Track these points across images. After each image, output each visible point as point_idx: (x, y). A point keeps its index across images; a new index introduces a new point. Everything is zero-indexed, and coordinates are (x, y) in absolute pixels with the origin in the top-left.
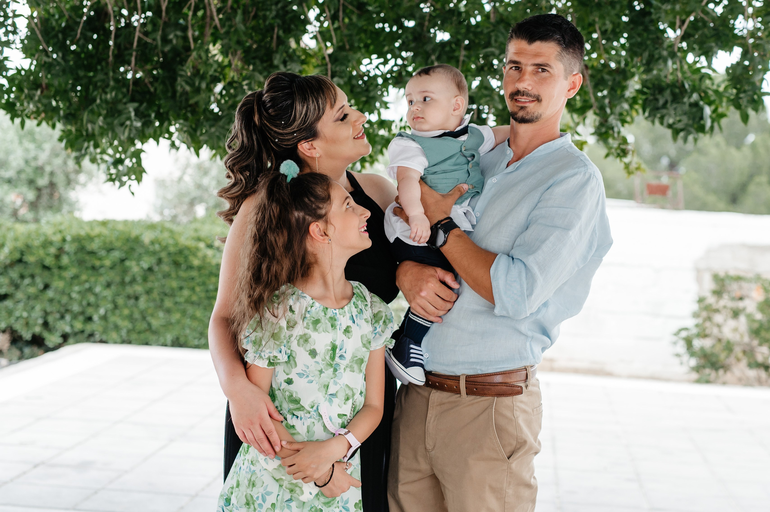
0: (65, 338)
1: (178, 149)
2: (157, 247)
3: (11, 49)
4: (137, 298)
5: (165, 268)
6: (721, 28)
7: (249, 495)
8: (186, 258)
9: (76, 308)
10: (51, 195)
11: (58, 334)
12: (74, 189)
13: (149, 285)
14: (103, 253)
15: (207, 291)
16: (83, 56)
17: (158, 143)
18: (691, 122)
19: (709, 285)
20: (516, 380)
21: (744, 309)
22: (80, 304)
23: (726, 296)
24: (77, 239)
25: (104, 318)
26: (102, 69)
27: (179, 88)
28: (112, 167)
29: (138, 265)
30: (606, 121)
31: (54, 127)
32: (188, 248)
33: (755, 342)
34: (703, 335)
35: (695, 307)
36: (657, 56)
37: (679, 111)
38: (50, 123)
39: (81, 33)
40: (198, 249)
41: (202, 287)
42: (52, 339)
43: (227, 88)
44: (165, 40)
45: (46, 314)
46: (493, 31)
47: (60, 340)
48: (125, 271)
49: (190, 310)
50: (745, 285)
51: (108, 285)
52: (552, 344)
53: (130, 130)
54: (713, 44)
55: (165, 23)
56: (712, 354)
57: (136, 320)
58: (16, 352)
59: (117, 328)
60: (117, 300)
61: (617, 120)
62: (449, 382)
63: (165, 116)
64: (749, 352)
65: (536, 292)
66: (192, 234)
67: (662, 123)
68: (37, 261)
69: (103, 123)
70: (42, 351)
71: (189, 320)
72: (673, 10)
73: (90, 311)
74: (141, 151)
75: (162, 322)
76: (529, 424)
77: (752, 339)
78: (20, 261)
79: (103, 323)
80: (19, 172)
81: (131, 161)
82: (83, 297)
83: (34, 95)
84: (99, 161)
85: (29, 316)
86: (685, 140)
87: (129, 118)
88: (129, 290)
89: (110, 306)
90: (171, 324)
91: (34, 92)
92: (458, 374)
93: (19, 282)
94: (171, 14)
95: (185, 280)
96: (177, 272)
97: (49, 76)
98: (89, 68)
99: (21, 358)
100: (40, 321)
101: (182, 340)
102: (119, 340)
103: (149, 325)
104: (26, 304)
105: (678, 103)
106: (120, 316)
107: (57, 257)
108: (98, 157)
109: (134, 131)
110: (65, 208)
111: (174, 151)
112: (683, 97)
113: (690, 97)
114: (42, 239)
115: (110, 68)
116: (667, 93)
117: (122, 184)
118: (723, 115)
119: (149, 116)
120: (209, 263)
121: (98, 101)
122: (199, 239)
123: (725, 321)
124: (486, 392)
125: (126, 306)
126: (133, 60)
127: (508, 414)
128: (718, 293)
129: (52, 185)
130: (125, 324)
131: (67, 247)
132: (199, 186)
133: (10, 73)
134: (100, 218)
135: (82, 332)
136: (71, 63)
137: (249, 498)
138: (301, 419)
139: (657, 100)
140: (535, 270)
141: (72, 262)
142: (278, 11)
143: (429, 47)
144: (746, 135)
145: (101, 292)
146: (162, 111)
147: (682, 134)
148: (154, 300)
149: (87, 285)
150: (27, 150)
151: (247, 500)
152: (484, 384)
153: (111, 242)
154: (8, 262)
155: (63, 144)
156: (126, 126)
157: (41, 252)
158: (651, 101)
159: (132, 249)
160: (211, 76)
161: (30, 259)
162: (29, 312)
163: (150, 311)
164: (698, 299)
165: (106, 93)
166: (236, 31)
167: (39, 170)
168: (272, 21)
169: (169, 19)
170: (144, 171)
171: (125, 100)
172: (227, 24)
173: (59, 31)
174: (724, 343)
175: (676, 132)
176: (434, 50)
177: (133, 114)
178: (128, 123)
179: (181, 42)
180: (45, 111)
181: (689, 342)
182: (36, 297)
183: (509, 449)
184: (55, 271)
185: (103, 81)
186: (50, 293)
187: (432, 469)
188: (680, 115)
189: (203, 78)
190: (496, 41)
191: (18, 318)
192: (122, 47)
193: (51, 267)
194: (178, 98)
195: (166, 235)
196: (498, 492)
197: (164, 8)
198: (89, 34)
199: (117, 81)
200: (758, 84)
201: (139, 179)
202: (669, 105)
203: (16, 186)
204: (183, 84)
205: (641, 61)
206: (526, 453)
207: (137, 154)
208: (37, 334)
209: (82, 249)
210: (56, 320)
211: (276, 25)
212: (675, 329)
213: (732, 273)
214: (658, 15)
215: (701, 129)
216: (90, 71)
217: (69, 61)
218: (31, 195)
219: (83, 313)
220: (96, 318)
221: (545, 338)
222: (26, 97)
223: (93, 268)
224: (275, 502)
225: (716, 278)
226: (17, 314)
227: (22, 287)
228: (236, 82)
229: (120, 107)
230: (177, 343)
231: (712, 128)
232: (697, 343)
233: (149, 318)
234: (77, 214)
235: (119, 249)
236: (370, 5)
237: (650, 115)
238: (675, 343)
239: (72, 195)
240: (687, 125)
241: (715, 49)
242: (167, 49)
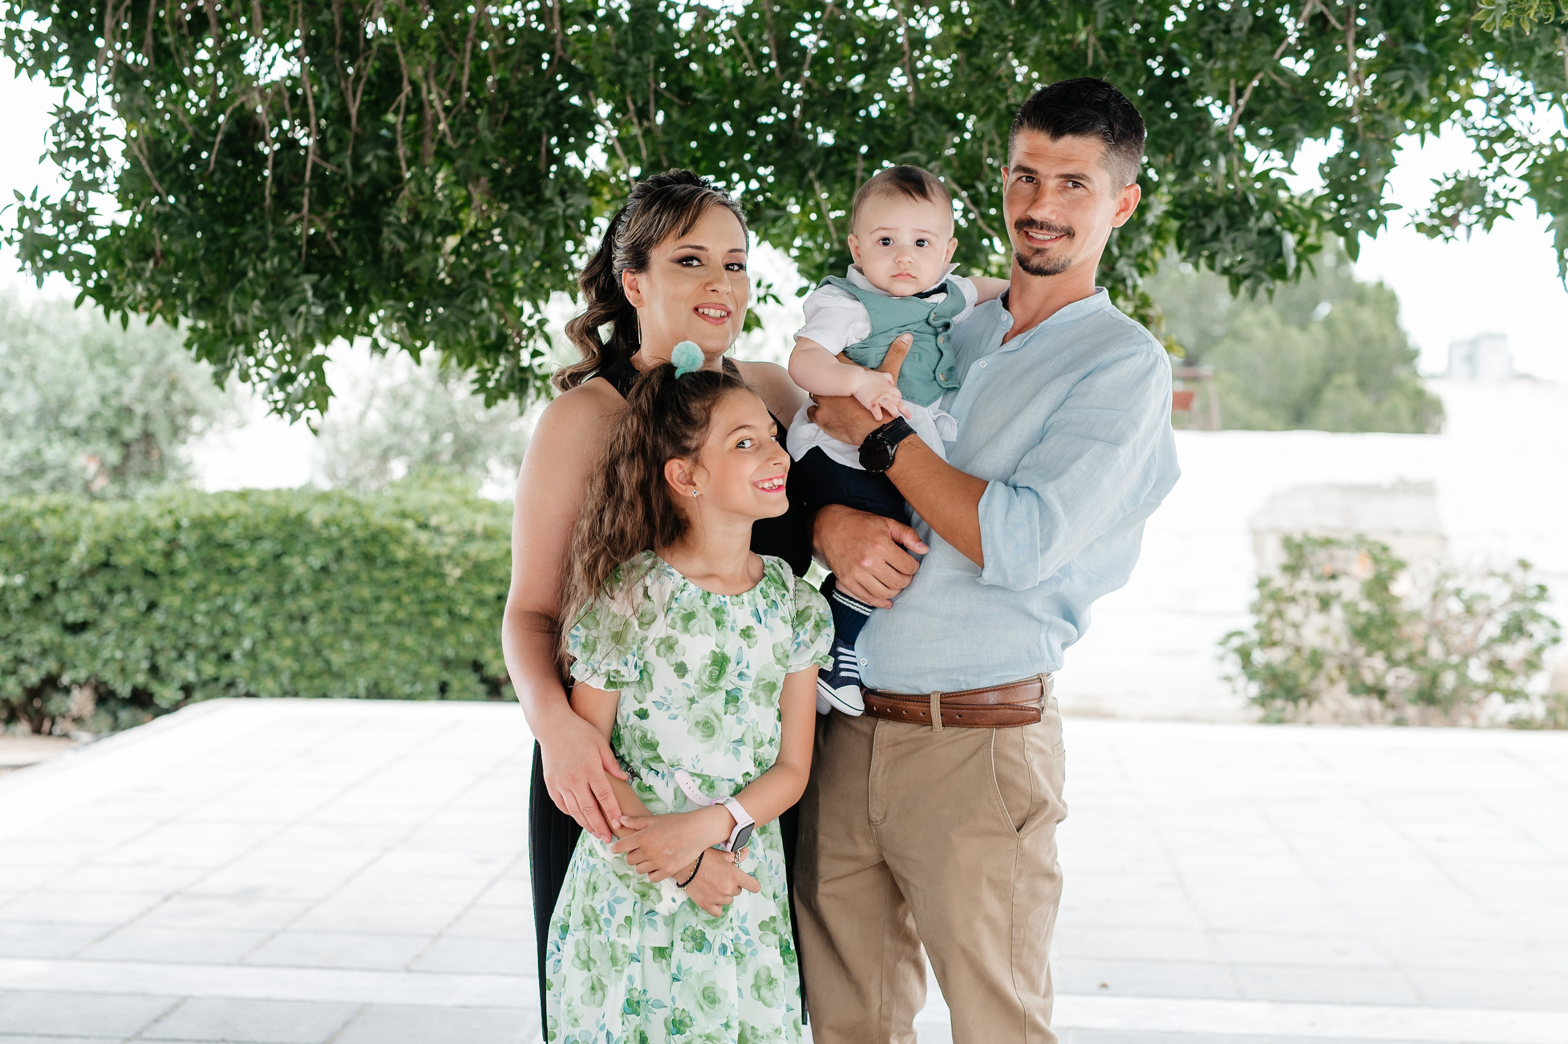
0: (188, 691)
1: (384, 352)
2: (334, 531)
3: (99, 194)
4: (304, 619)
5: (350, 566)
6: (1307, 98)
7: (588, 908)
8: (384, 548)
9: (203, 640)
10: (147, 453)
11: (177, 684)
12: (184, 442)
13: (325, 596)
14: (244, 545)
15: (422, 602)
16: (220, 199)
17: (352, 344)
18: (1261, 262)
19: (1275, 556)
20: (1027, 699)
21: (1338, 595)
22: (210, 633)
23: (1306, 574)
24: (199, 524)
25: (252, 655)
26: (254, 221)
27: (387, 246)
28: (276, 389)
29: (304, 562)
30: (1113, 268)
31: (175, 323)
32: (385, 531)
33: (1360, 651)
34: (1268, 642)
35: (1254, 595)
36: (1199, 152)
37: (1241, 244)
38: (169, 317)
39: (216, 161)
40: (403, 532)
41: (413, 596)
42: (165, 694)
43: (467, 242)
44: (359, 167)
45: (154, 651)
46: (915, 122)
47: (180, 695)
48: (283, 574)
49: (395, 634)
50: (1339, 553)
51: (256, 600)
52: (1079, 637)
53: (307, 320)
54: (1295, 126)
55: (357, 136)
56: (1287, 674)
57: (306, 655)
58: (105, 720)
59: (274, 671)
60: (272, 624)
61: (1131, 265)
62: (911, 706)
63: (361, 295)
64: (1350, 670)
65: (1058, 543)
66: (392, 506)
67: (1211, 267)
68: (134, 564)
69: (261, 311)
70: (150, 716)
71: (393, 652)
72: (1225, 69)
73: (227, 644)
74: (323, 358)
75: (349, 657)
76: (1049, 772)
77: (1353, 646)
78: (106, 565)
79: (250, 663)
80: (92, 417)
81: (307, 377)
82: (214, 622)
83: (143, 270)
84: (255, 378)
85: (126, 657)
86: (1253, 293)
87: (304, 301)
88: (291, 606)
89: (260, 634)
90: (364, 660)
91: (142, 264)
92: (926, 691)
93: (106, 599)
94: (366, 120)
95: (384, 585)
96: (369, 572)
97: (165, 237)
98: (230, 219)
99: (116, 727)
100: (145, 665)
101: (384, 686)
102: (277, 691)
103: (327, 662)
104: (119, 638)
105: (1238, 230)
106: (277, 649)
107: (168, 555)
108: (253, 371)
109: (312, 325)
110: (172, 474)
111: (377, 356)
112: (1247, 220)
113: (1258, 219)
114: (140, 526)
115: (268, 218)
116: (1219, 216)
117: (295, 417)
118: (1315, 249)
119: (337, 296)
120: (424, 555)
121: (251, 274)
122: (404, 515)
123: (1306, 615)
124: (977, 720)
125: (287, 633)
126: (306, 201)
127: (1016, 755)
128: (1292, 569)
129: (148, 437)
130: (287, 664)
131: (183, 538)
132: (396, 428)
133: (101, 234)
134: (236, 487)
135: (216, 679)
136: (202, 212)
137: (590, 914)
138: (663, 776)
139: (1202, 227)
140: (1057, 507)
141: (192, 562)
142: (546, 106)
143: (804, 157)
144: (1315, 302)
145: (243, 611)
146: (357, 287)
147: (1246, 285)
148: (334, 621)
149: (220, 601)
150: (103, 379)
151: (586, 916)
152: (974, 707)
153: (257, 527)
154: (86, 567)
155: (193, 353)
156: (300, 315)
157: (141, 548)
158: (1191, 229)
159: (293, 537)
160: (440, 221)
161: (123, 560)
162: (124, 650)
163: (328, 640)
164: (1256, 581)
165: (264, 261)
166: (479, 142)
167: (126, 412)
168: (537, 124)
169: (364, 128)
170: (329, 393)
171: (295, 271)
172: (464, 132)
173: (177, 161)
174: (1306, 652)
175: (1236, 282)
176: (813, 162)
177: (310, 294)
178: (303, 309)
179: (385, 167)
180: (162, 296)
181: (1245, 655)
182: (136, 625)
183: (1019, 815)
184: (166, 579)
185: (256, 239)
186: (159, 617)
187: (881, 856)
188: (1242, 252)
189: (426, 226)
190: (921, 140)
191: (106, 662)
192: (286, 181)
193: (159, 571)
194: (385, 263)
195: (348, 509)
196: (1000, 887)
197: (354, 111)
198: (230, 162)
199: (280, 238)
200: (1375, 190)
201: (322, 408)
202: (1222, 234)
203: (88, 442)
204: (394, 237)
205: (1173, 160)
206: (1047, 821)
207: (317, 365)
208: (140, 687)
209: (208, 539)
210: (171, 662)
211: (544, 129)
212: (1220, 634)
213: (1316, 533)
214: (1198, 81)
215: (1280, 273)
216: (233, 225)
217: (198, 209)
218: (113, 456)
219: (214, 648)
220: (237, 655)
221: (1070, 626)
222: (128, 275)
223: (229, 571)
224: (630, 914)
225: (1288, 544)
226: (106, 654)
227: (112, 609)
228: (481, 231)
229: (289, 282)
230: (377, 693)
231: (1298, 270)
232: (1259, 657)
233: (326, 652)
234: (195, 484)
235: (272, 537)
236: (700, 91)
237: (1189, 255)
238: (1221, 658)
239: (182, 452)
240: (1255, 267)
241: (1299, 135)
242: (362, 180)
